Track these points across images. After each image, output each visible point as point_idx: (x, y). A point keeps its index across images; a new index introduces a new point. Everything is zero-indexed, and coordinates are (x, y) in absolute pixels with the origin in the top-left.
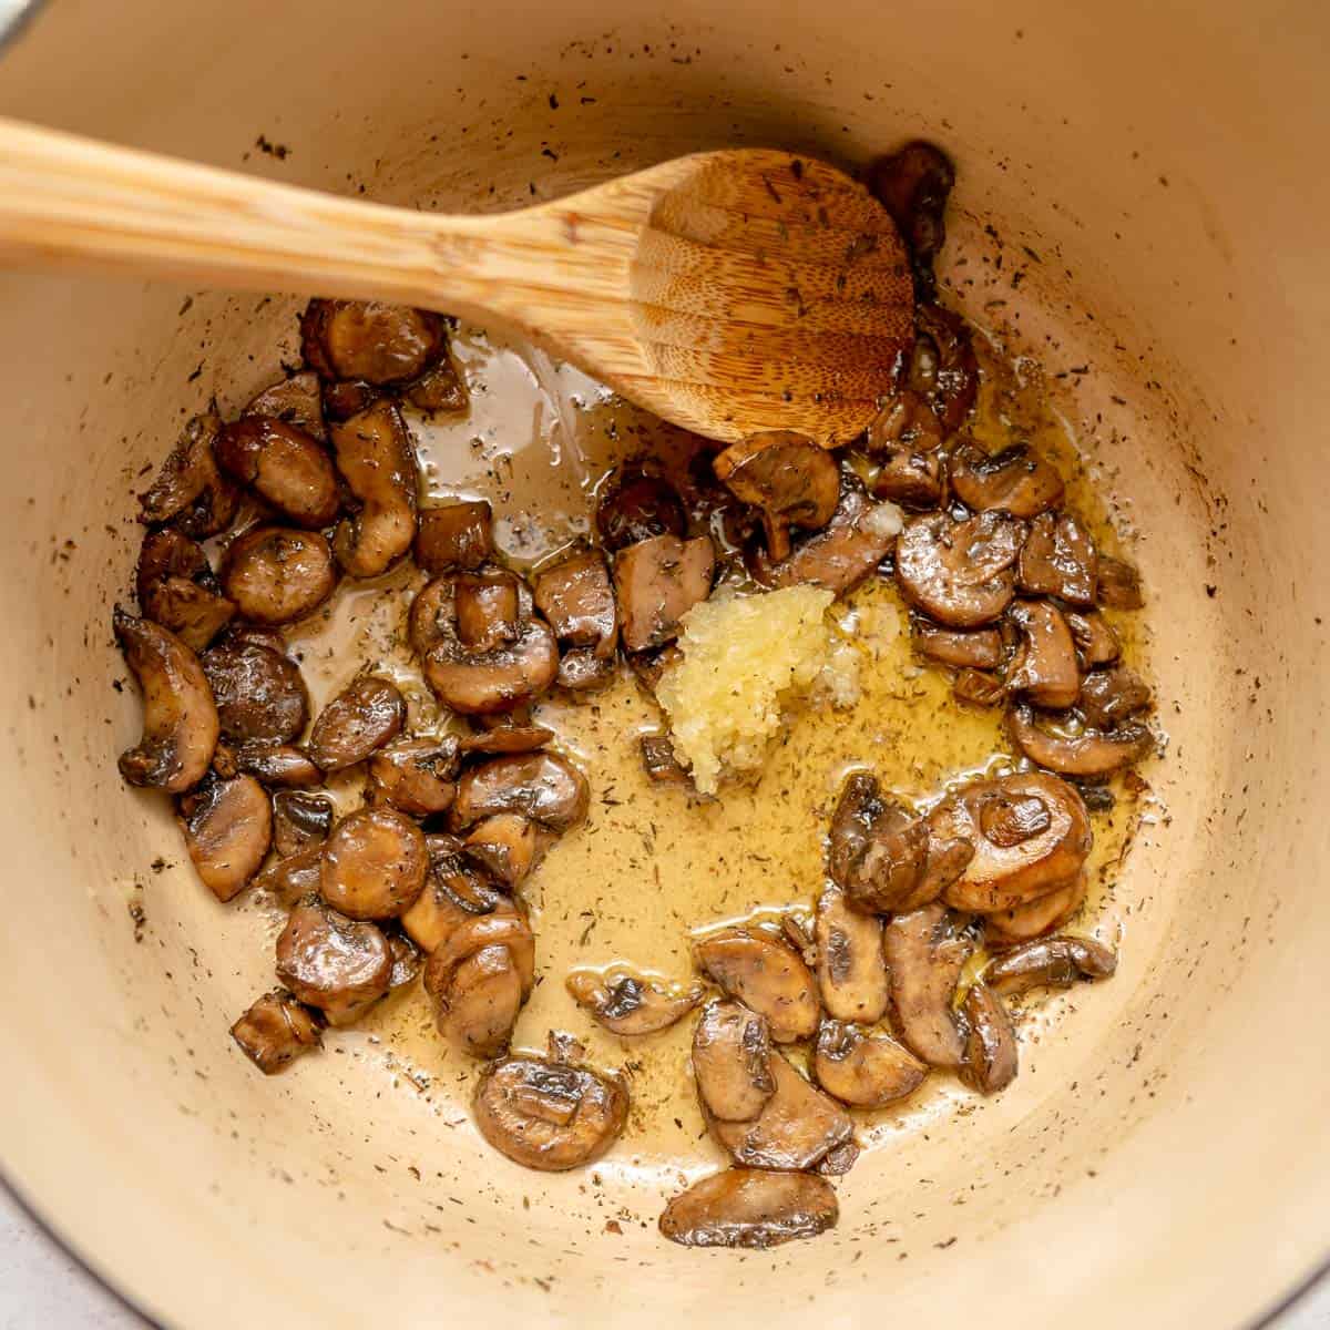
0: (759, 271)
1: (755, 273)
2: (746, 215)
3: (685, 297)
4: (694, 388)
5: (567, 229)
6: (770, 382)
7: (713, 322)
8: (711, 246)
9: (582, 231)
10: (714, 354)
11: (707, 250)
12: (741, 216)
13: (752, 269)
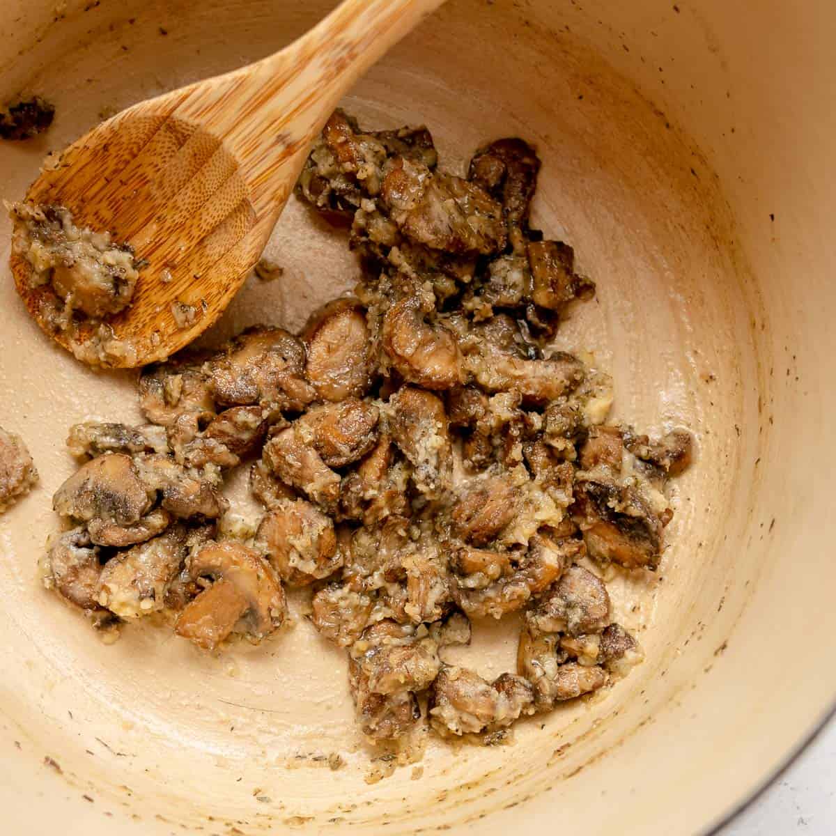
0: (165, 260)
1: (165, 257)
2: (197, 278)
3: (192, 194)
4: (142, 143)
5: (289, 140)
6: (98, 207)
7: (164, 202)
8: (202, 241)
9: (280, 149)
10: (148, 181)
11: (203, 235)
12: (198, 276)
13: (169, 257)
